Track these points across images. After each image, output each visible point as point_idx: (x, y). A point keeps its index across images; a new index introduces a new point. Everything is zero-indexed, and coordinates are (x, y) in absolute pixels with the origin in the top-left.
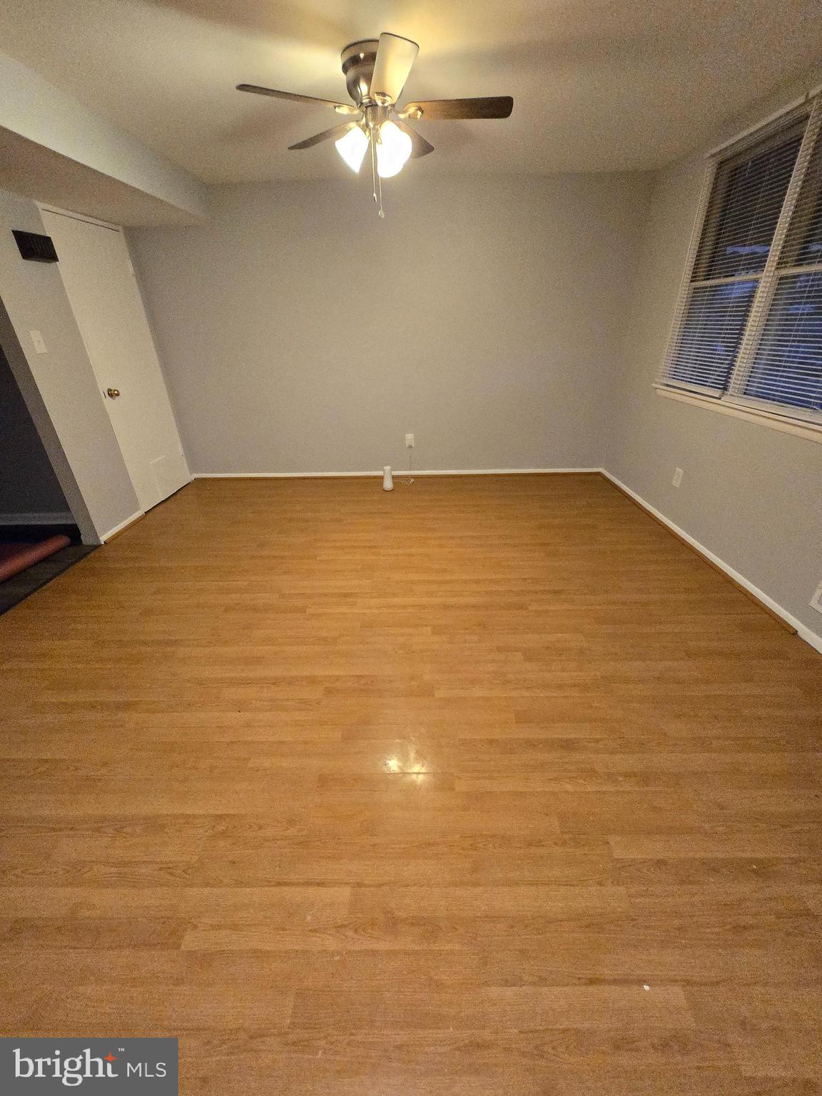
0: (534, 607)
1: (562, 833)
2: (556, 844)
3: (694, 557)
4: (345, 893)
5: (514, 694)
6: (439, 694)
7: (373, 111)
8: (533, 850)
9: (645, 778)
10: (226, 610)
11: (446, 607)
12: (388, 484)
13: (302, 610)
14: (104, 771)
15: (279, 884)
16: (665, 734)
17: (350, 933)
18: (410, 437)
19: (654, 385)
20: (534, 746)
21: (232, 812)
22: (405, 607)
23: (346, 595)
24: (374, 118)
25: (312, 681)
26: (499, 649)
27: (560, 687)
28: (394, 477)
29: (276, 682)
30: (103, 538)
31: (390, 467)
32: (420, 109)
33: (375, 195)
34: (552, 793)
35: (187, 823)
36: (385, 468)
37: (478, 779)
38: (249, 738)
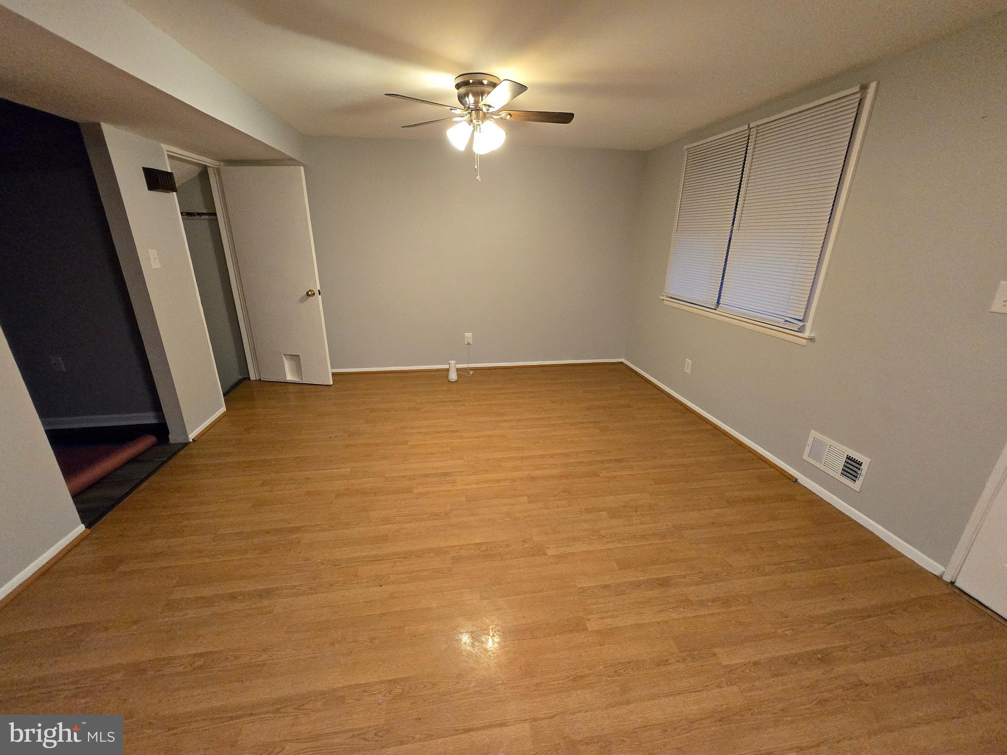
0: (604, 474)
1: (680, 652)
2: (678, 661)
3: (709, 427)
4: (525, 729)
5: (611, 546)
6: (551, 552)
7: (477, 113)
8: (663, 669)
9: (727, 602)
10: (338, 496)
11: (533, 479)
12: (453, 376)
13: (410, 490)
14: (264, 657)
15: (466, 731)
16: (731, 566)
18: (469, 335)
19: (661, 297)
20: (638, 586)
21: (402, 675)
22: (498, 481)
23: (445, 474)
24: (478, 118)
25: (440, 552)
26: (588, 511)
27: (644, 537)
28: (458, 370)
29: (406, 556)
30: (191, 436)
31: (455, 362)
32: (510, 114)
33: (476, 167)
34: (666, 622)
35: (365, 691)
36: (450, 362)
37: (603, 618)
38: (398, 608)
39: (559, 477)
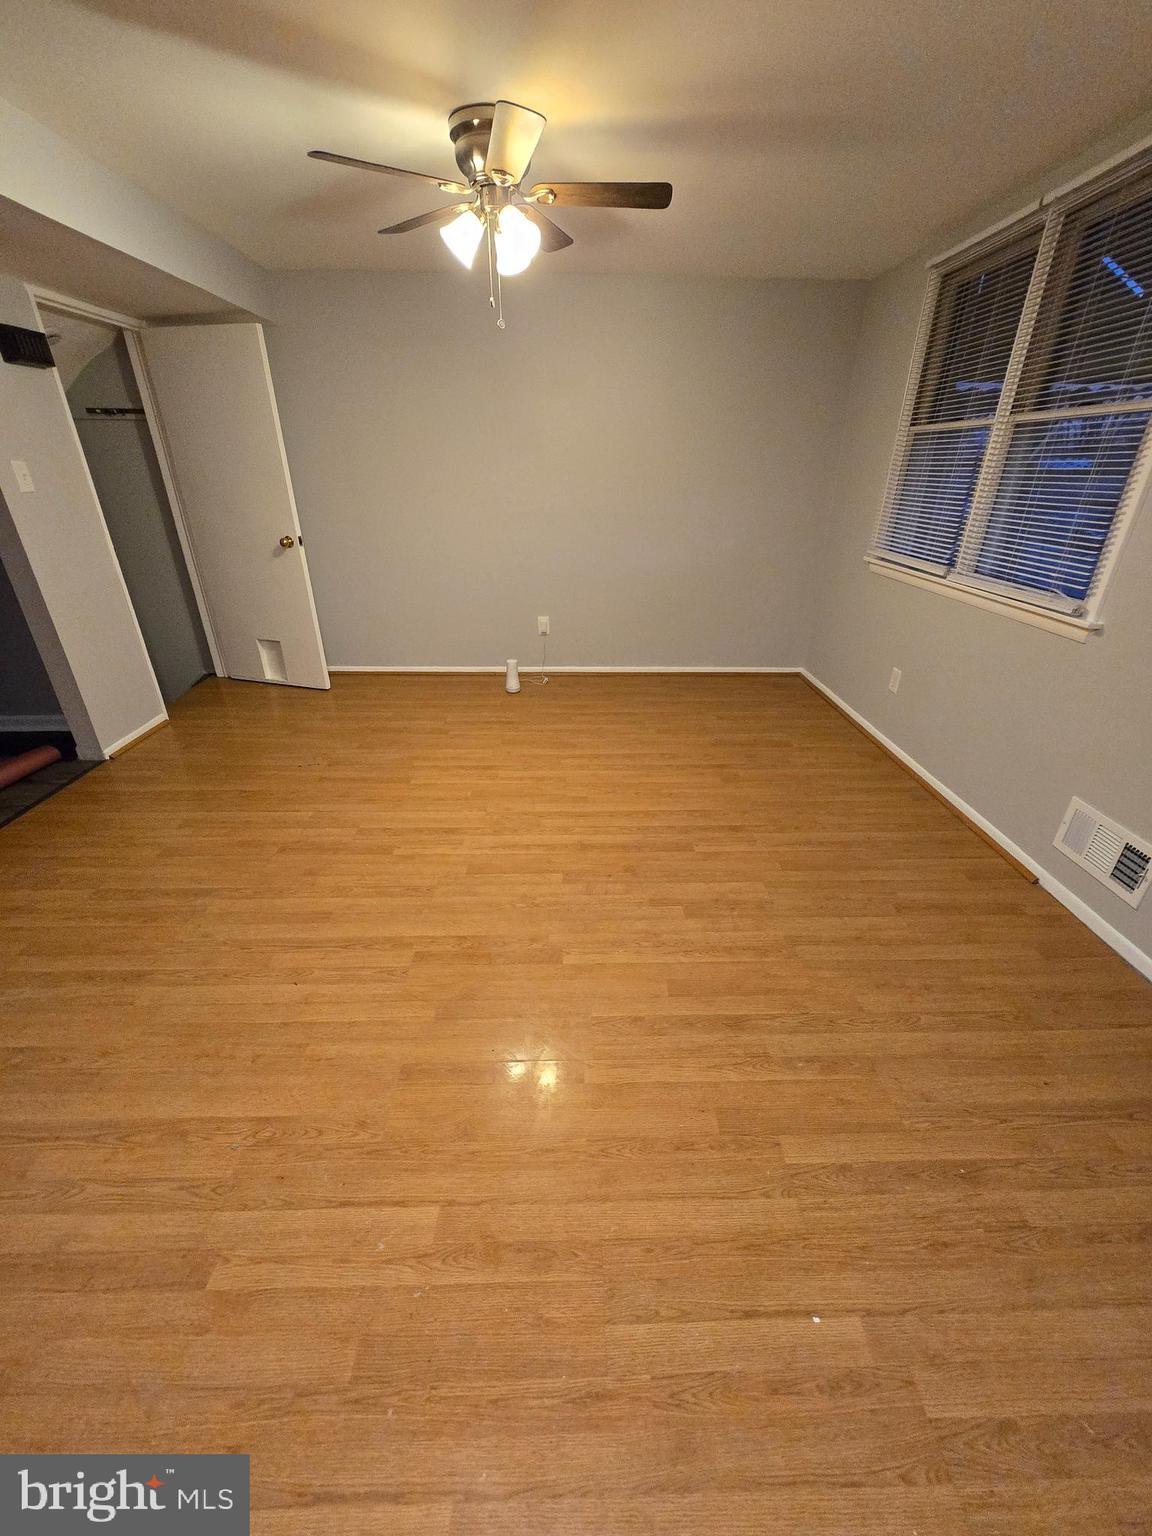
0: (702, 848)
1: (721, 1133)
2: (712, 1148)
3: (914, 784)
4: (430, 1215)
5: (669, 959)
6: (568, 960)
7: (490, 193)
8: (682, 1156)
9: (831, 1064)
10: (282, 850)
11: (584, 847)
12: (513, 684)
13: (387, 851)
14: (102, 1062)
15: (343, 1205)
16: (861, 1009)
17: (438, 1264)
18: (543, 620)
19: (866, 558)
20: (691, 1024)
21: (281, 1113)
22: (527, 847)
23: (452, 831)
24: (492, 201)
25: (398, 943)
26: (653, 902)
27: (729, 950)
28: (520, 675)
29: (348, 944)
30: (108, 752)
31: (515, 661)
32: (552, 192)
33: (492, 299)
34: (716, 1085)
35: (219, 1129)
36: (508, 661)
37: (615, 1067)
38: (308, 1019)
39: (624, 847)
